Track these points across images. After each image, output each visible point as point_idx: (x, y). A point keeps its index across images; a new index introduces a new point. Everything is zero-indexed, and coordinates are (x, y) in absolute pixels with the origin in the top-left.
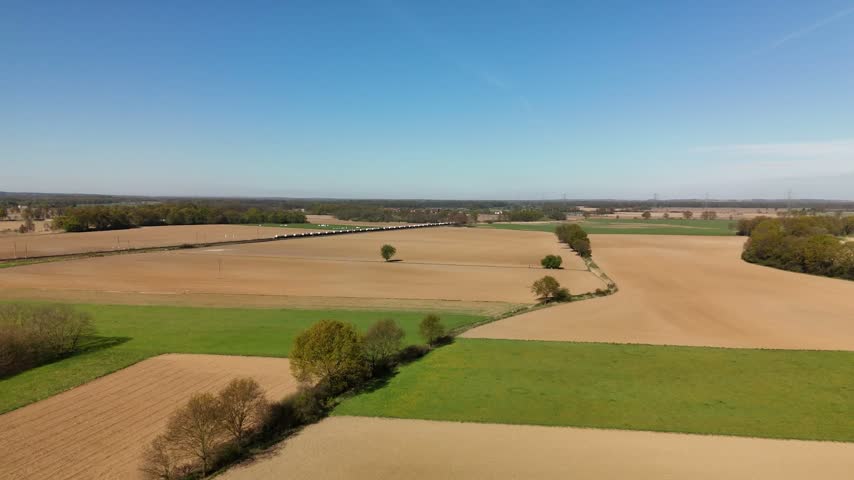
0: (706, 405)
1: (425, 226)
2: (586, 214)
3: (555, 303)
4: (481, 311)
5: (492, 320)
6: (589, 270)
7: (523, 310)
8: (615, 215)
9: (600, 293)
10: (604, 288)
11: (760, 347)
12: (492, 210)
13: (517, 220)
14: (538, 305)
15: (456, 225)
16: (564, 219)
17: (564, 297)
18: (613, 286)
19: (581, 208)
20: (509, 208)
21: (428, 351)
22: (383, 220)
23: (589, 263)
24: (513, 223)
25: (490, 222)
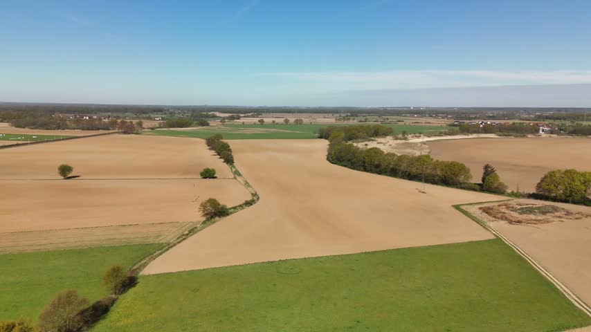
0: (350, 327)
1: (109, 134)
2: (223, 120)
3: (217, 218)
4: (158, 237)
5: (170, 246)
6: (235, 178)
7: (193, 231)
8: (241, 121)
9: (248, 203)
10: (249, 198)
11: (364, 252)
12: (152, 116)
13: (174, 127)
14: (204, 222)
15: (125, 133)
16: (208, 125)
17: (224, 212)
18: (254, 195)
19: (218, 114)
20: (165, 114)
21: (113, 302)
22: (59, 127)
23: (234, 170)
24: (171, 129)
25: (153, 129)
